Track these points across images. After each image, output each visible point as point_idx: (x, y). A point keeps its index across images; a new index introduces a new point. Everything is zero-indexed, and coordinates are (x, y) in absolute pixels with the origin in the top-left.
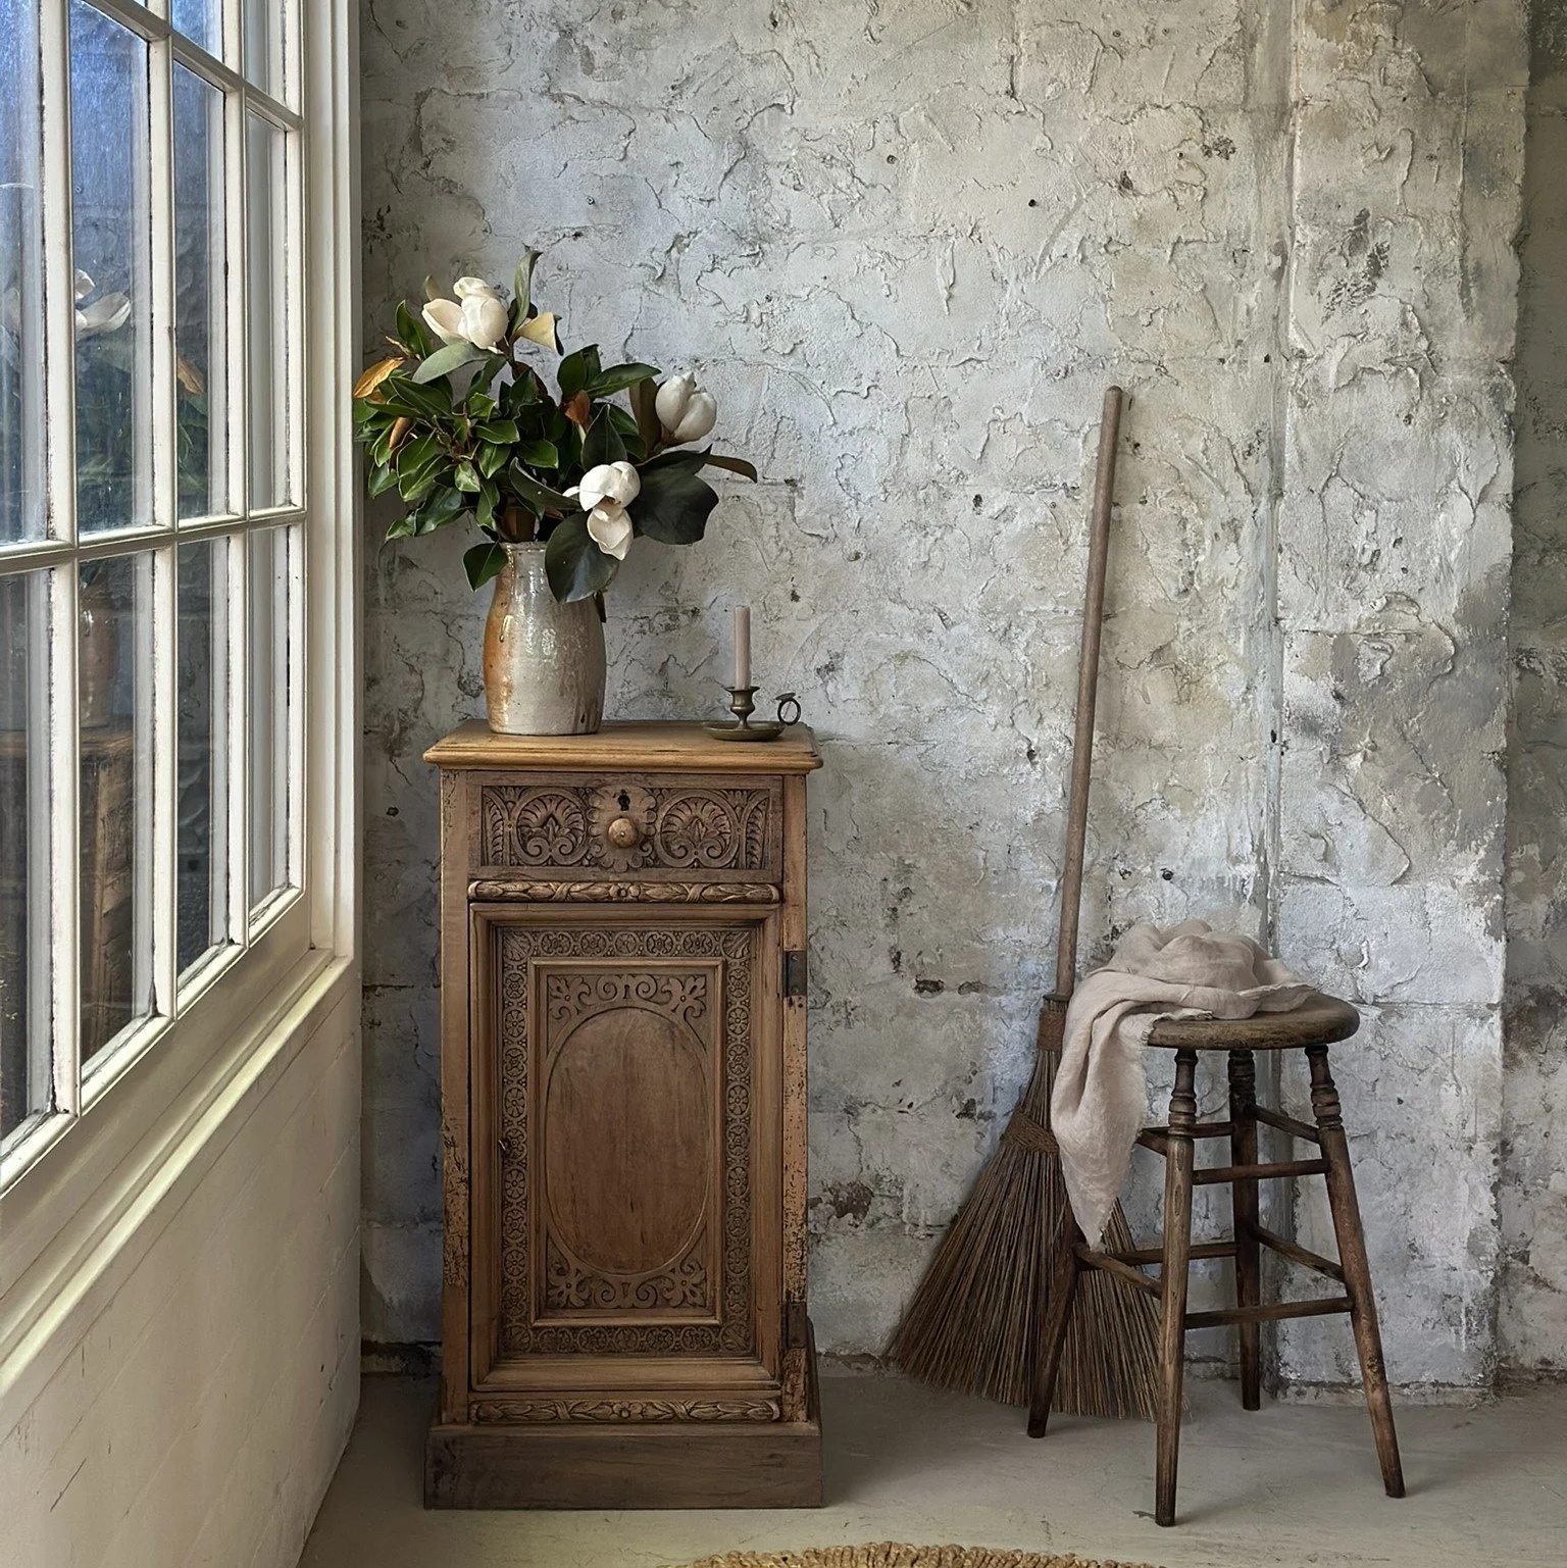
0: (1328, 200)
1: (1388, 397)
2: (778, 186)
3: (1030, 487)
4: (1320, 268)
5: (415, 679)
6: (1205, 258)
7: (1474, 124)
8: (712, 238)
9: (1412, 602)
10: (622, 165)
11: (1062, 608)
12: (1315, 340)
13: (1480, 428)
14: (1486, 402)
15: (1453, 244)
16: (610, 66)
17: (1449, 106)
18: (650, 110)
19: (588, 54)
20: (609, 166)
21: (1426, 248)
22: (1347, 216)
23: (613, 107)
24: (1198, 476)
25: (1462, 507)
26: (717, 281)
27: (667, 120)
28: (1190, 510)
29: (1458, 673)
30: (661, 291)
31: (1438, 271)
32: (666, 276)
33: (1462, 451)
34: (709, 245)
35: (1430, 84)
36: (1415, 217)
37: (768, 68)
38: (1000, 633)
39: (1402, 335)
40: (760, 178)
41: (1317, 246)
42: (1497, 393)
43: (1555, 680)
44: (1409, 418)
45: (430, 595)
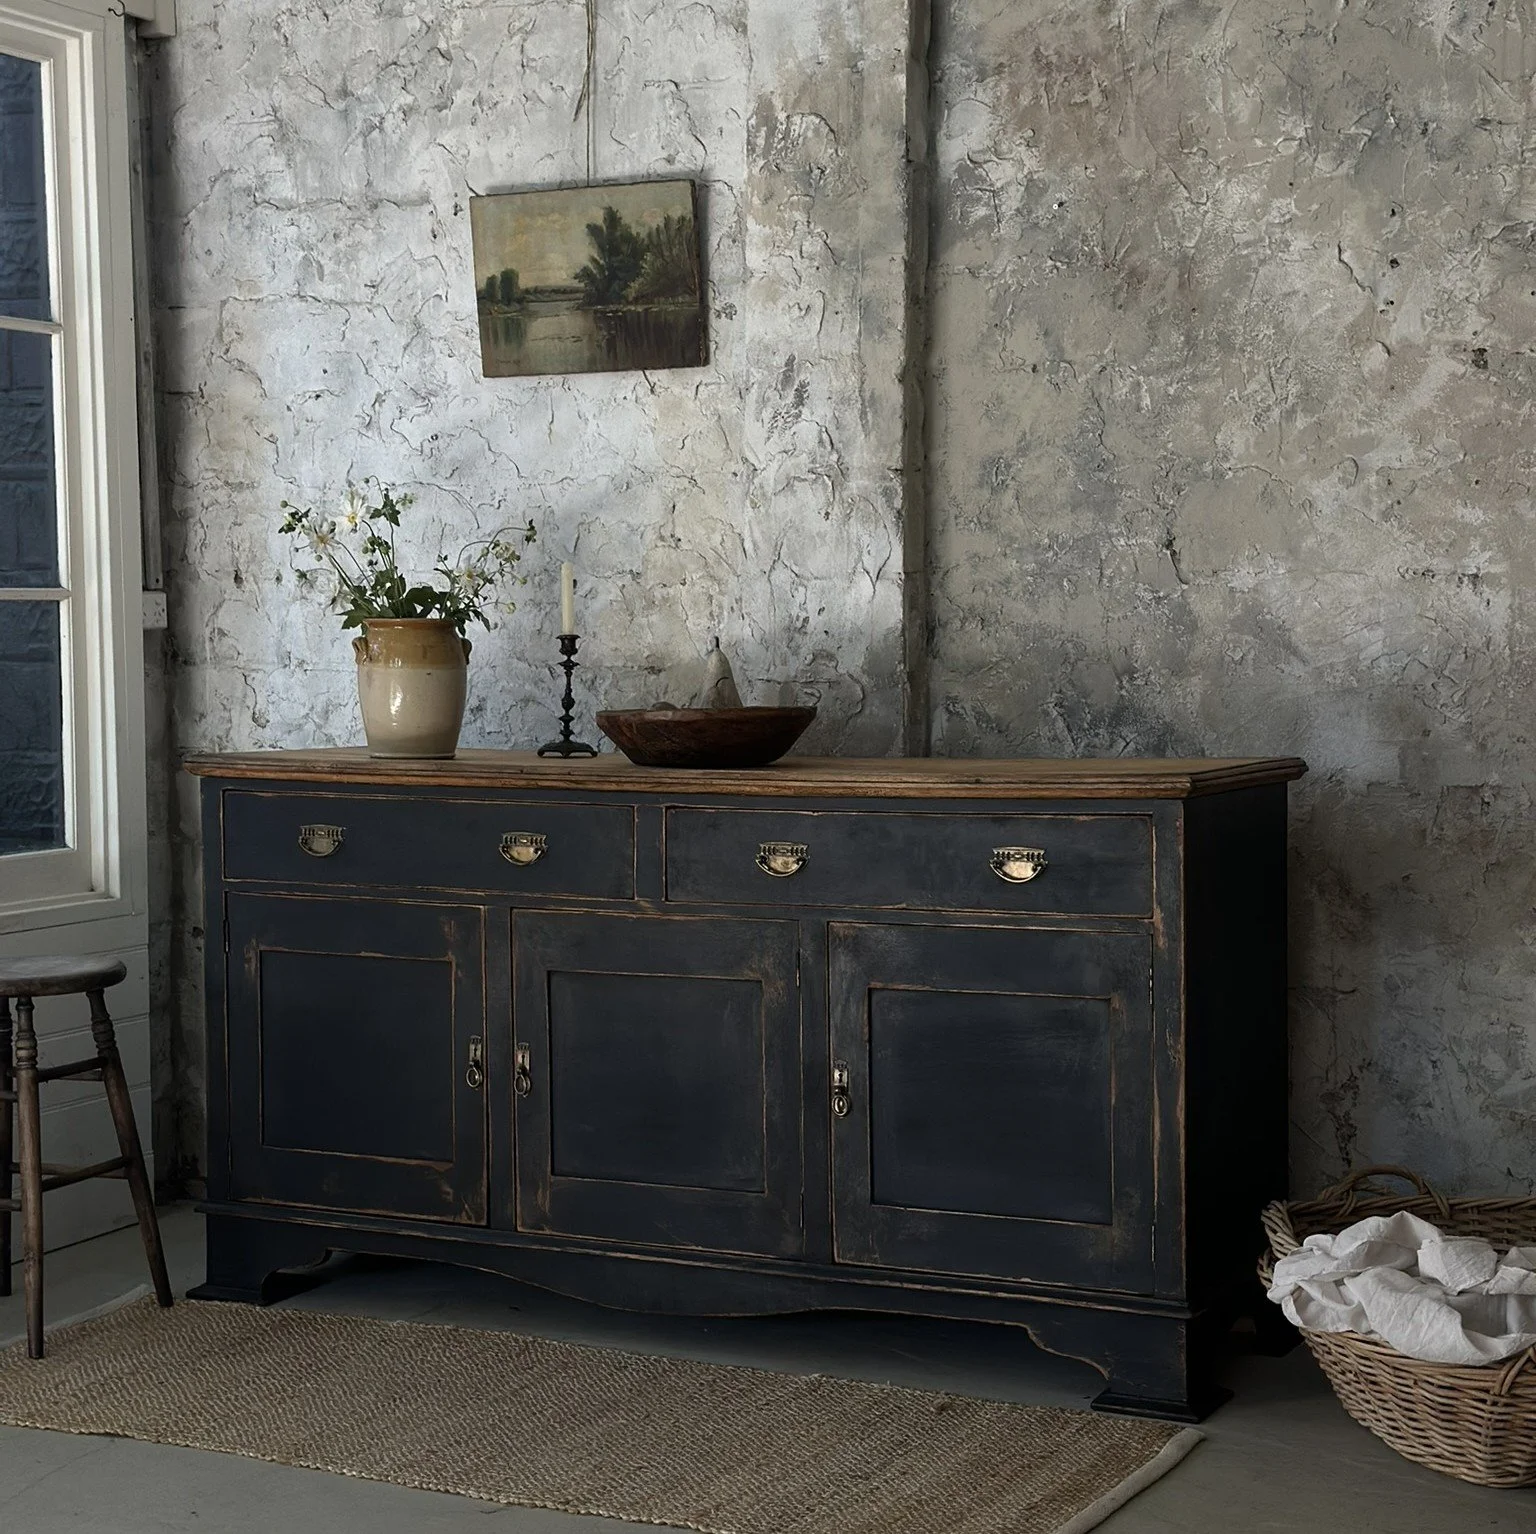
0: (767, 348)
1: (811, 498)
2: (438, 355)
3: (609, 573)
4: (763, 401)
5: (227, 715)
6: (720, 395)
7: (867, 285)
8: (397, 394)
9: (831, 657)
10: (343, 344)
11: (629, 664)
12: (761, 457)
13: (877, 521)
14: (880, 502)
15: (853, 380)
16: (333, 273)
17: (849, 272)
18: (359, 304)
19: (321, 266)
20: (335, 344)
21: (834, 383)
22: (780, 361)
23: (337, 303)
24: (720, 564)
25: (864, 584)
26: (403, 425)
27: (369, 311)
28: (714, 590)
29: (867, 712)
30: (370, 434)
31: (845, 401)
32: (373, 423)
33: (866, 539)
34: (398, 400)
35: (834, 256)
36: (826, 359)
37: (429, 268)
38: (589, 683)
39: (819, 451)
40: (427, 350)
41: (760, 384)
42: (887, 493)
43: (974, 721)
44: (827, 514)
45: (236, 655)
